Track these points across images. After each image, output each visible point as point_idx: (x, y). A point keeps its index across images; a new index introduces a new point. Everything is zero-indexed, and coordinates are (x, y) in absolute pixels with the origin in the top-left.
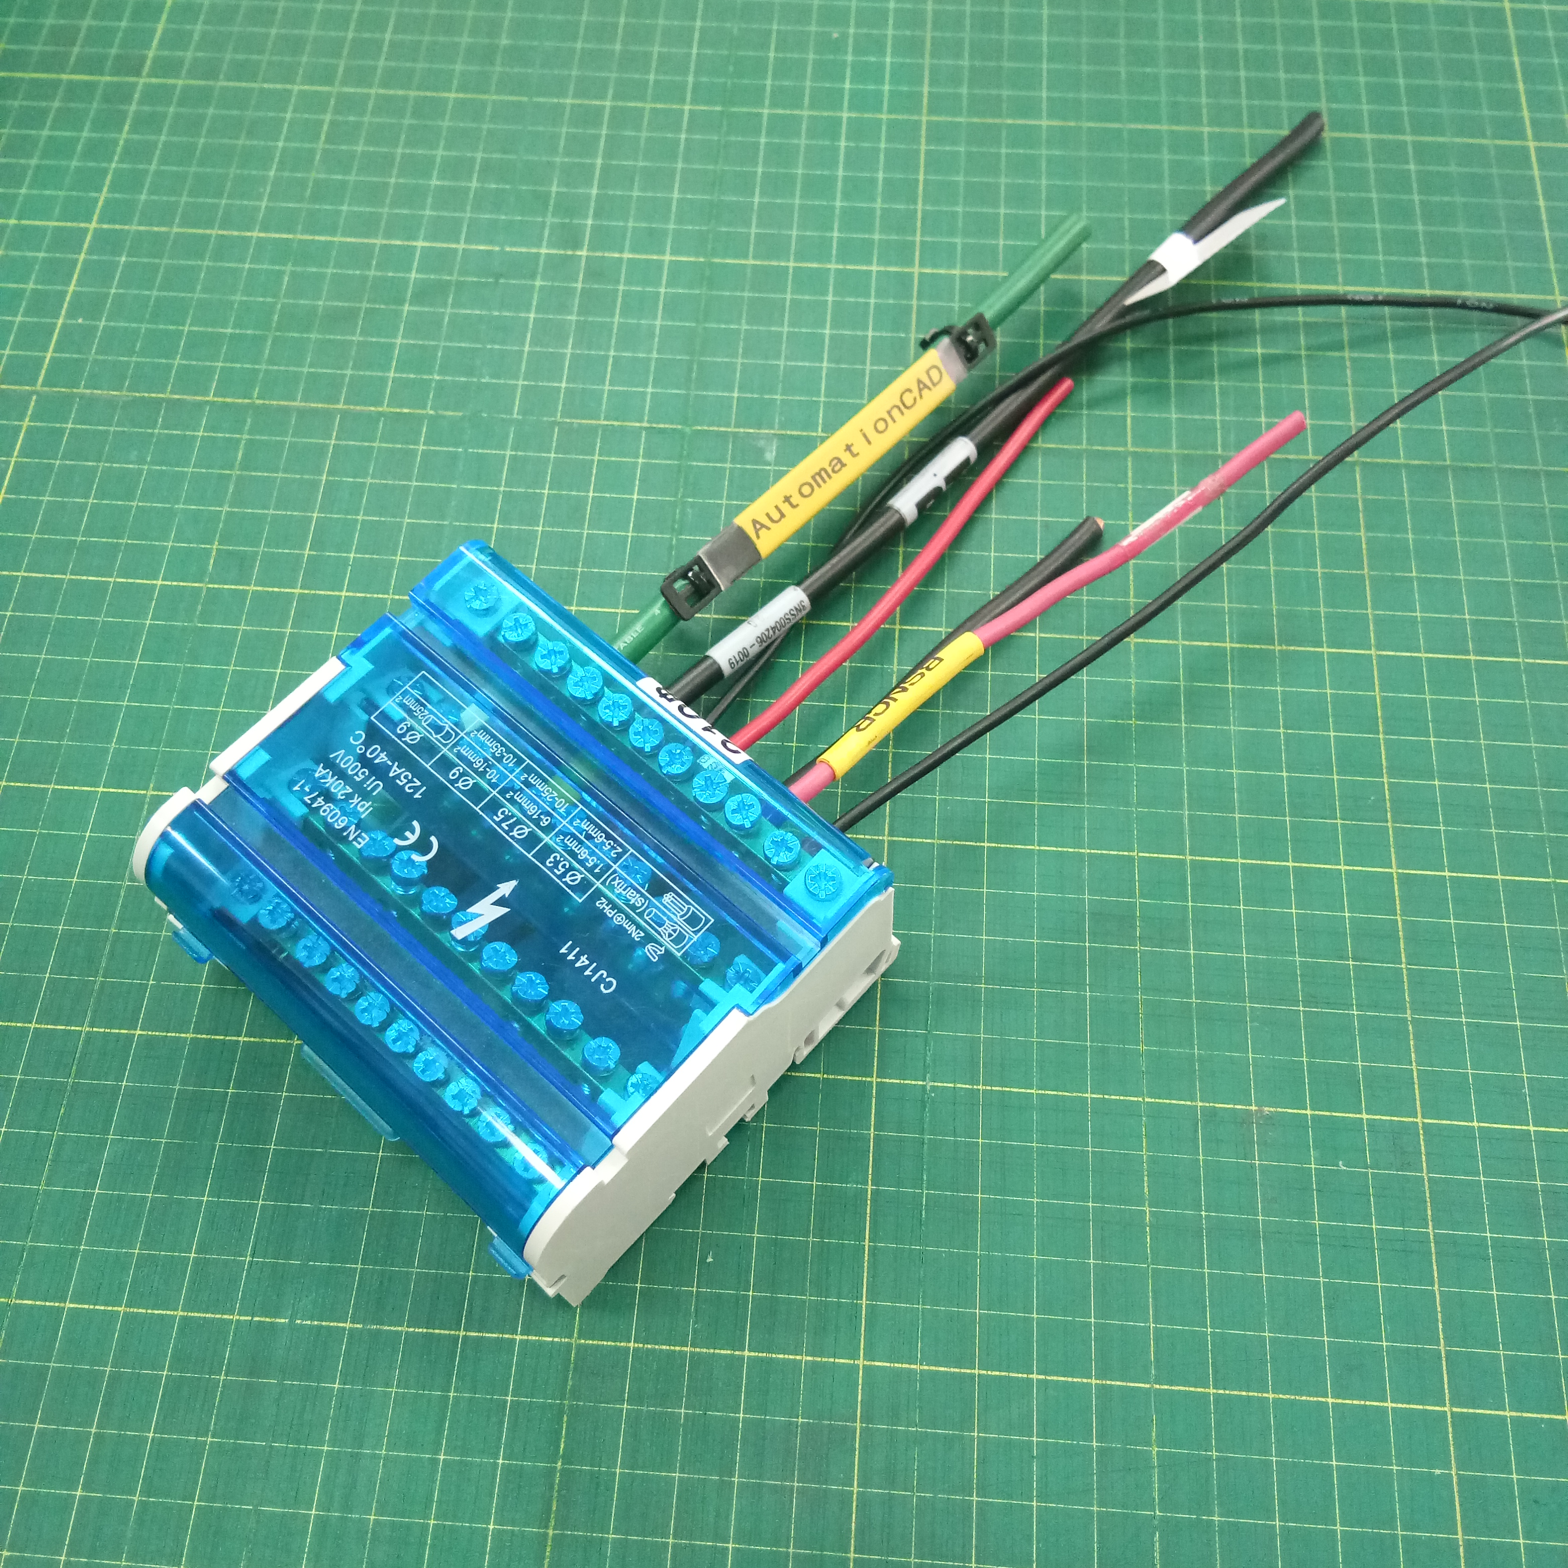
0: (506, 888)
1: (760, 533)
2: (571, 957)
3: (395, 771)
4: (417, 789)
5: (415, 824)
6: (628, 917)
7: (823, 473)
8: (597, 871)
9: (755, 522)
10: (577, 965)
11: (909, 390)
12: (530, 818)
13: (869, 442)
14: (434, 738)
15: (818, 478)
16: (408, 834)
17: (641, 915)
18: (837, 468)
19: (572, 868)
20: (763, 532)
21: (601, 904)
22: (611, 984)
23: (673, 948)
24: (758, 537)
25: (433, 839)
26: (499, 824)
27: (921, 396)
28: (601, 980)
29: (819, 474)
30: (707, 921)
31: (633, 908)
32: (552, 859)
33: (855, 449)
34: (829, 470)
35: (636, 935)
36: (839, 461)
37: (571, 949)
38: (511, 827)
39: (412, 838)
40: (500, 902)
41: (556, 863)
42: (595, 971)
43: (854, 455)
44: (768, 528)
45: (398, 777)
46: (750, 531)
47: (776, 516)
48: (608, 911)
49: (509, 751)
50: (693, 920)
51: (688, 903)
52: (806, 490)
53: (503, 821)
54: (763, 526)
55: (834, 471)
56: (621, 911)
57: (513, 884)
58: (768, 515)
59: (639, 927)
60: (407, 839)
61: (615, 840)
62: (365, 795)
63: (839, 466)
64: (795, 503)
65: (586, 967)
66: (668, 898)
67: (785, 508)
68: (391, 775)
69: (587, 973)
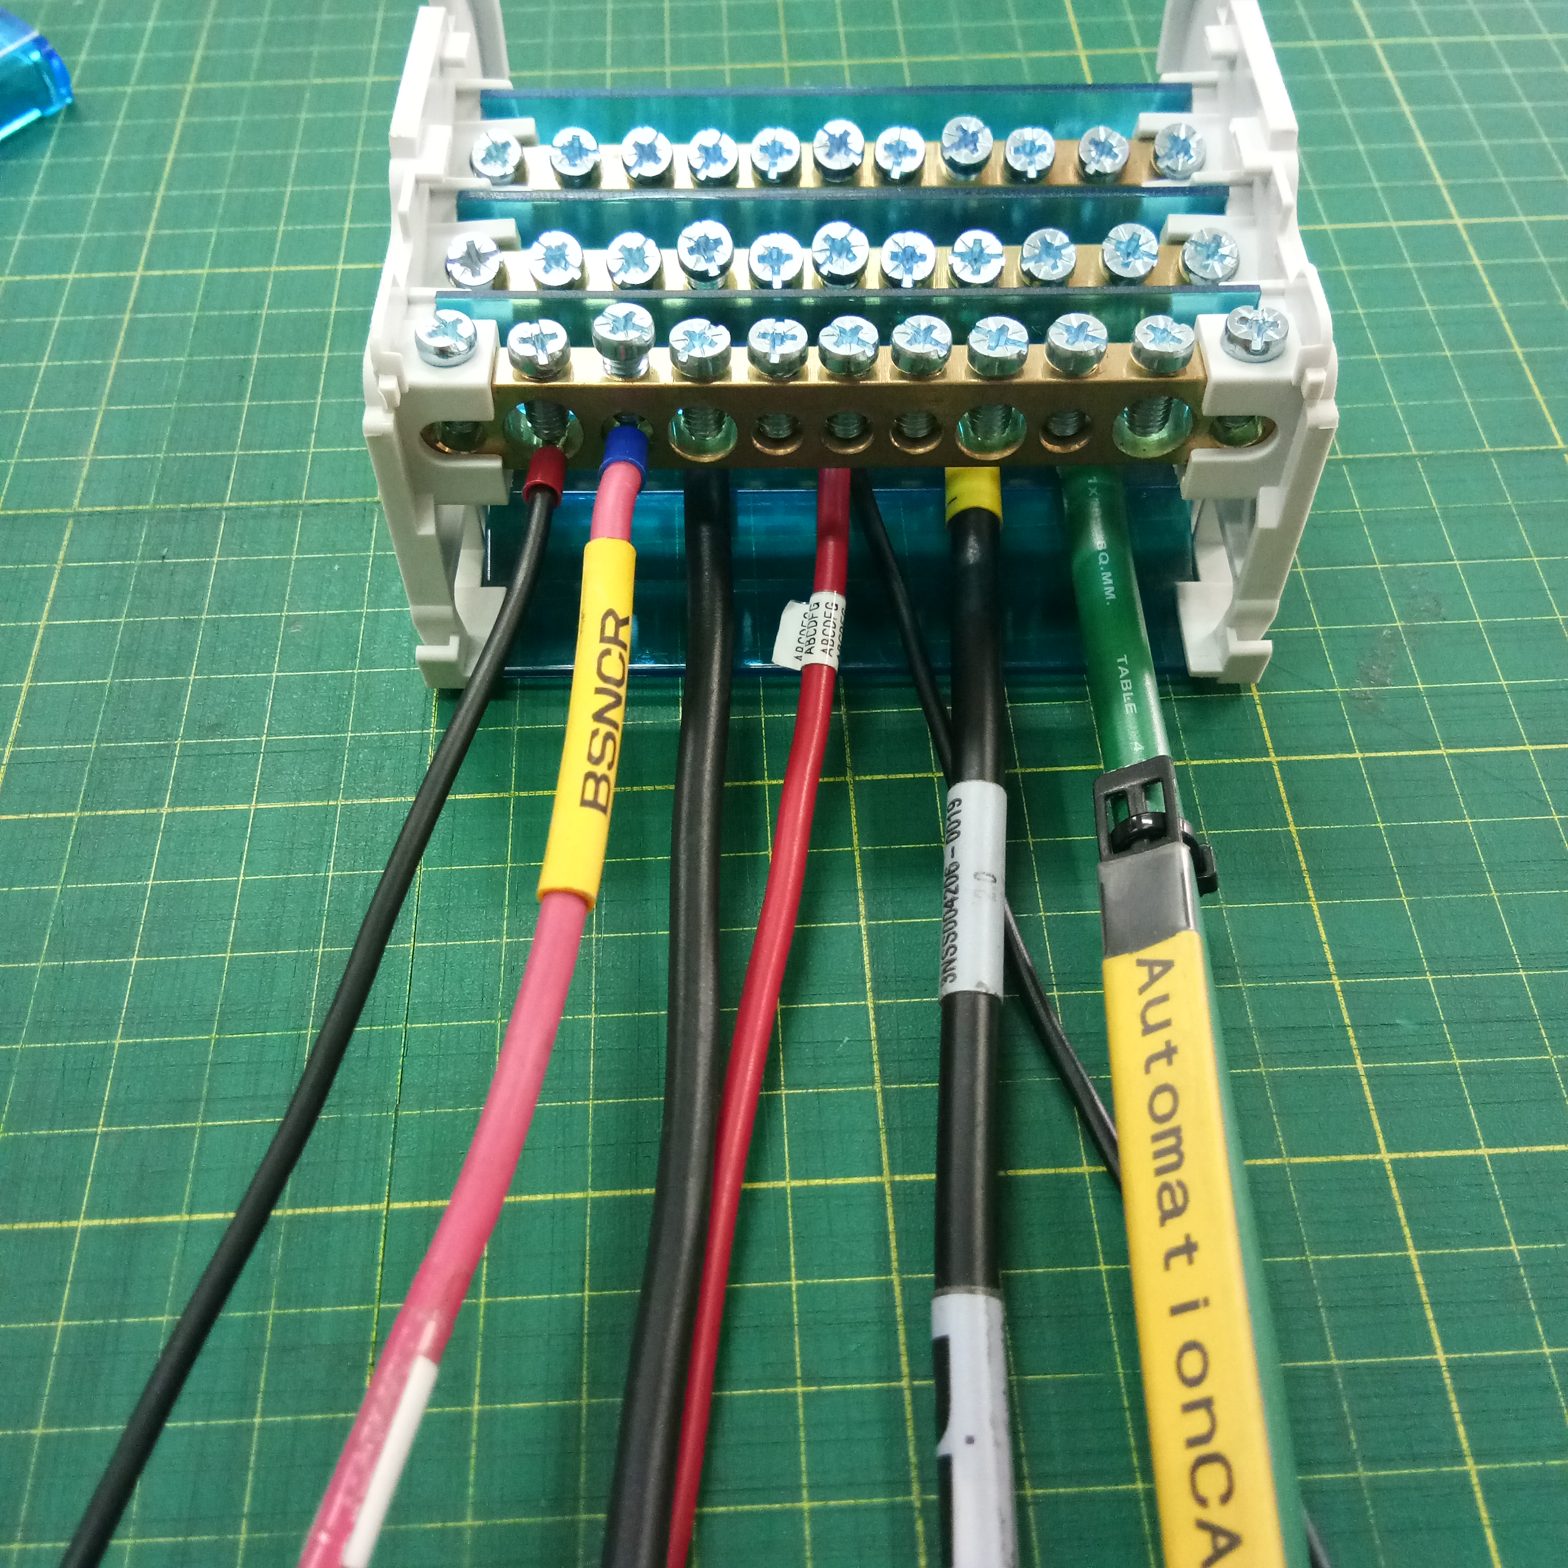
1: (1145, 970)
7: (1172, 1158)
9: (1167, 965)
11: (1226, 1498)
13: (1177, 1310)
15: (1170, 1142)
18: (1166, 1196)
20: (1143, 974)
24: (1140, 963)
27: (1203, 1525)
29: (1175, 1149)
33: (1179, 1262)
34: (1171, 1178)
36: (1177, 1212)
43: (1171, 1255)
44: (1142, 990)
46: (1156, 952)
47: (1155, 1016)
52: (1163, 1104)
54: (1153, 979)
55: (1166, 1187)
58: (1164, 998)
63: (1168, 1206)
64: (1154, 1066)
67: (1156, 1041)
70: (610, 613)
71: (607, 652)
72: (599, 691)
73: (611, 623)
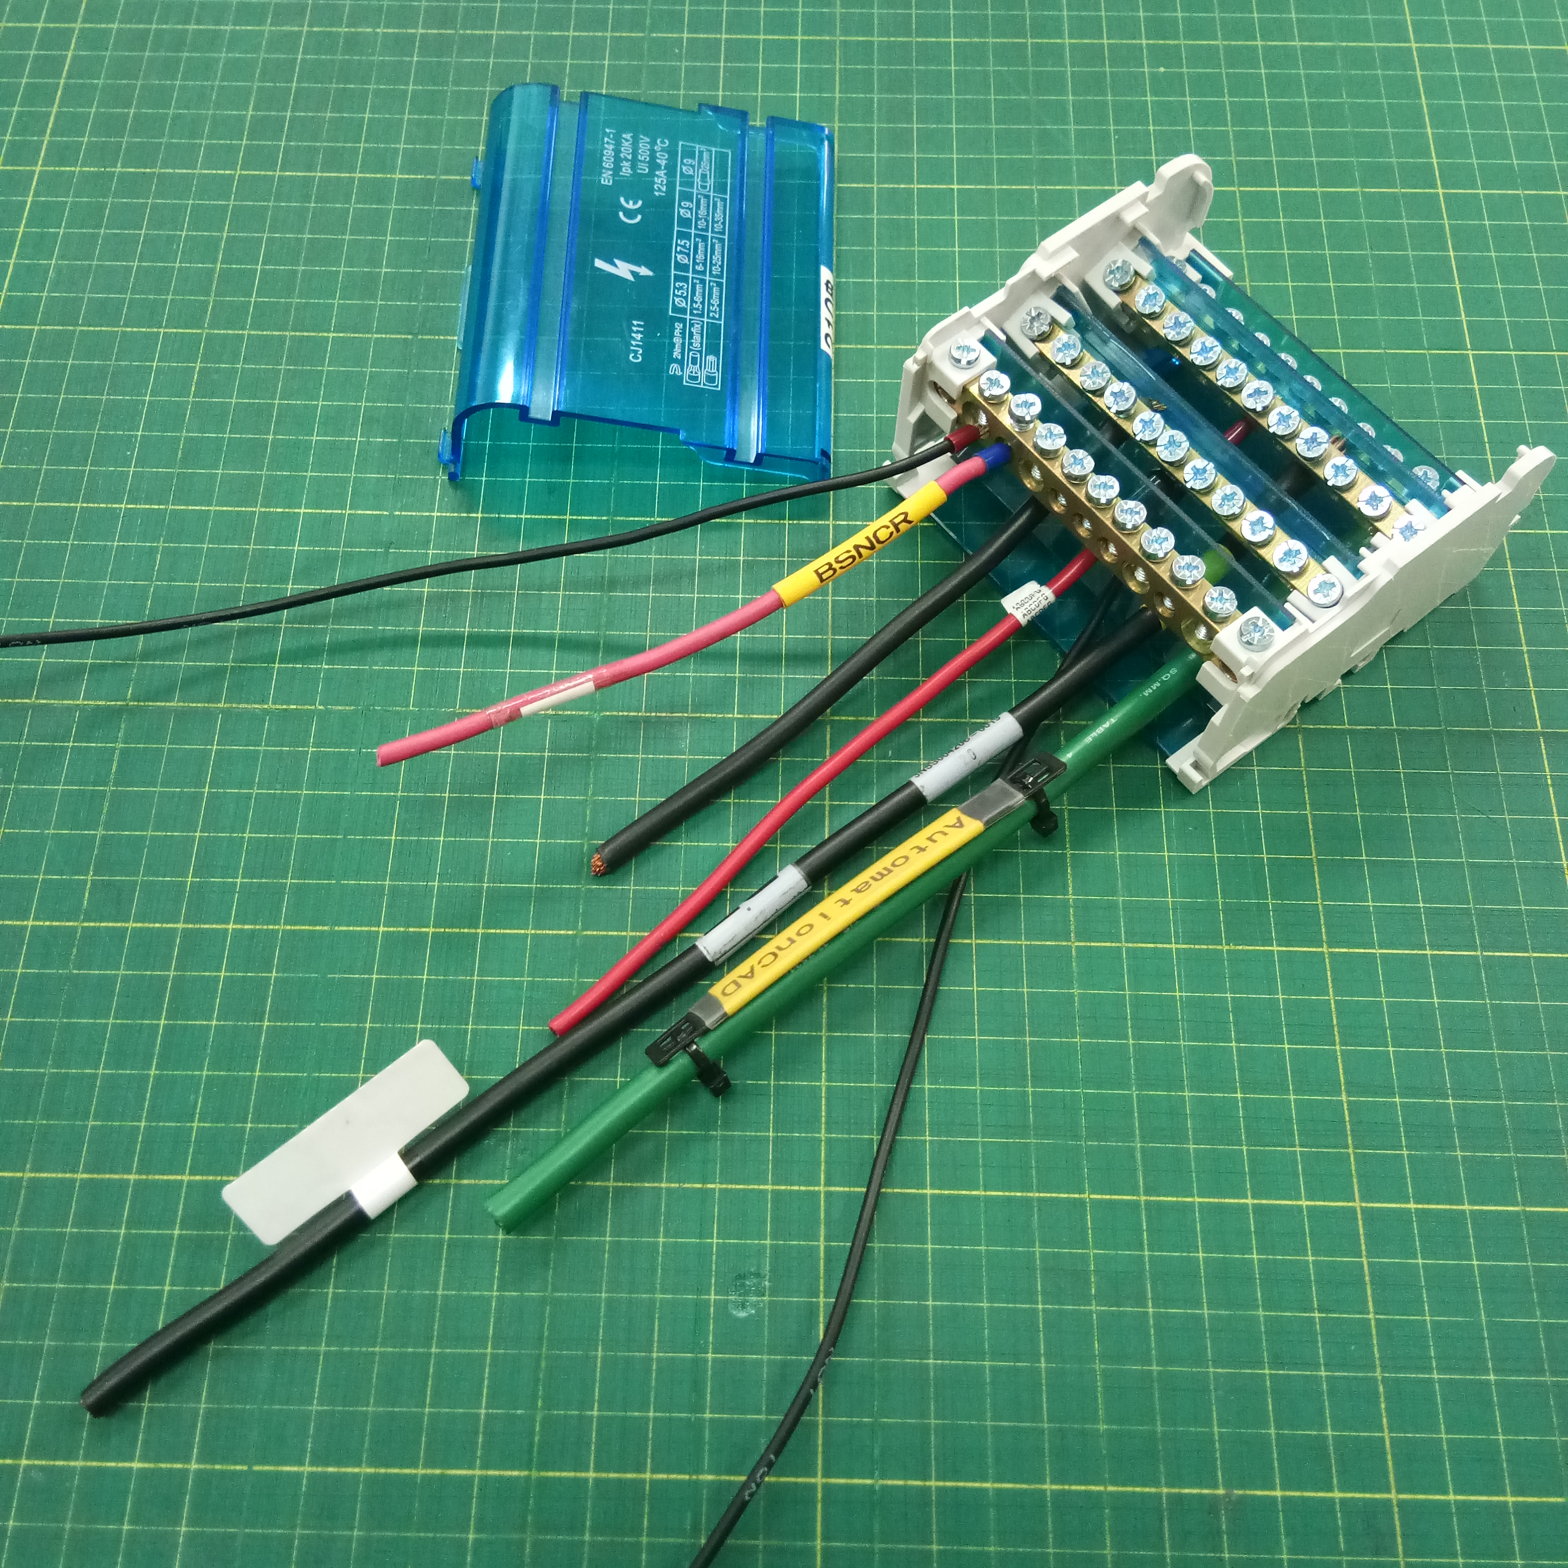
0: (644, 271)
2: (635, 329)
3: (661, 173)
4: (660, 190)
5: (640, 203)
6: (683, 344)
8: (695, 312)
10: (633, 335)
12: (694, 259)
14: (697, 181)
16: (631, 202)
17: (689, 350)
19: (686, 298)
21: (678, 326)
22: (638, 358)
23: (686, 378)
25: (639, 217)
26: (677, 245)
28: (636, 352)
30: (717, 386)
31: (690, 344)
32: (681, 284)
35: (676, 354)
37: (639, 326)
38: (681, 252)
39: (630, 206)
40: (633, 273)
41: (681, 288)
42: (637, 346)
45: (659, 177)
48: (677, 332)
49: (724, 223)
50: (711, 379)
51: (718, 370)
53: (681, 246)
56: (684, 338)
57: (650, 273)
59: (683, 353)
60: (628, 202)
61: (721, 310)
62: (633, 167)
65: (634, 339)
66: (711, 358)
68: (657, 173)
69: (633, 343)
70: (906, 514)
71: (888, 527)
72: (868, 538)
73: (902, 517)
